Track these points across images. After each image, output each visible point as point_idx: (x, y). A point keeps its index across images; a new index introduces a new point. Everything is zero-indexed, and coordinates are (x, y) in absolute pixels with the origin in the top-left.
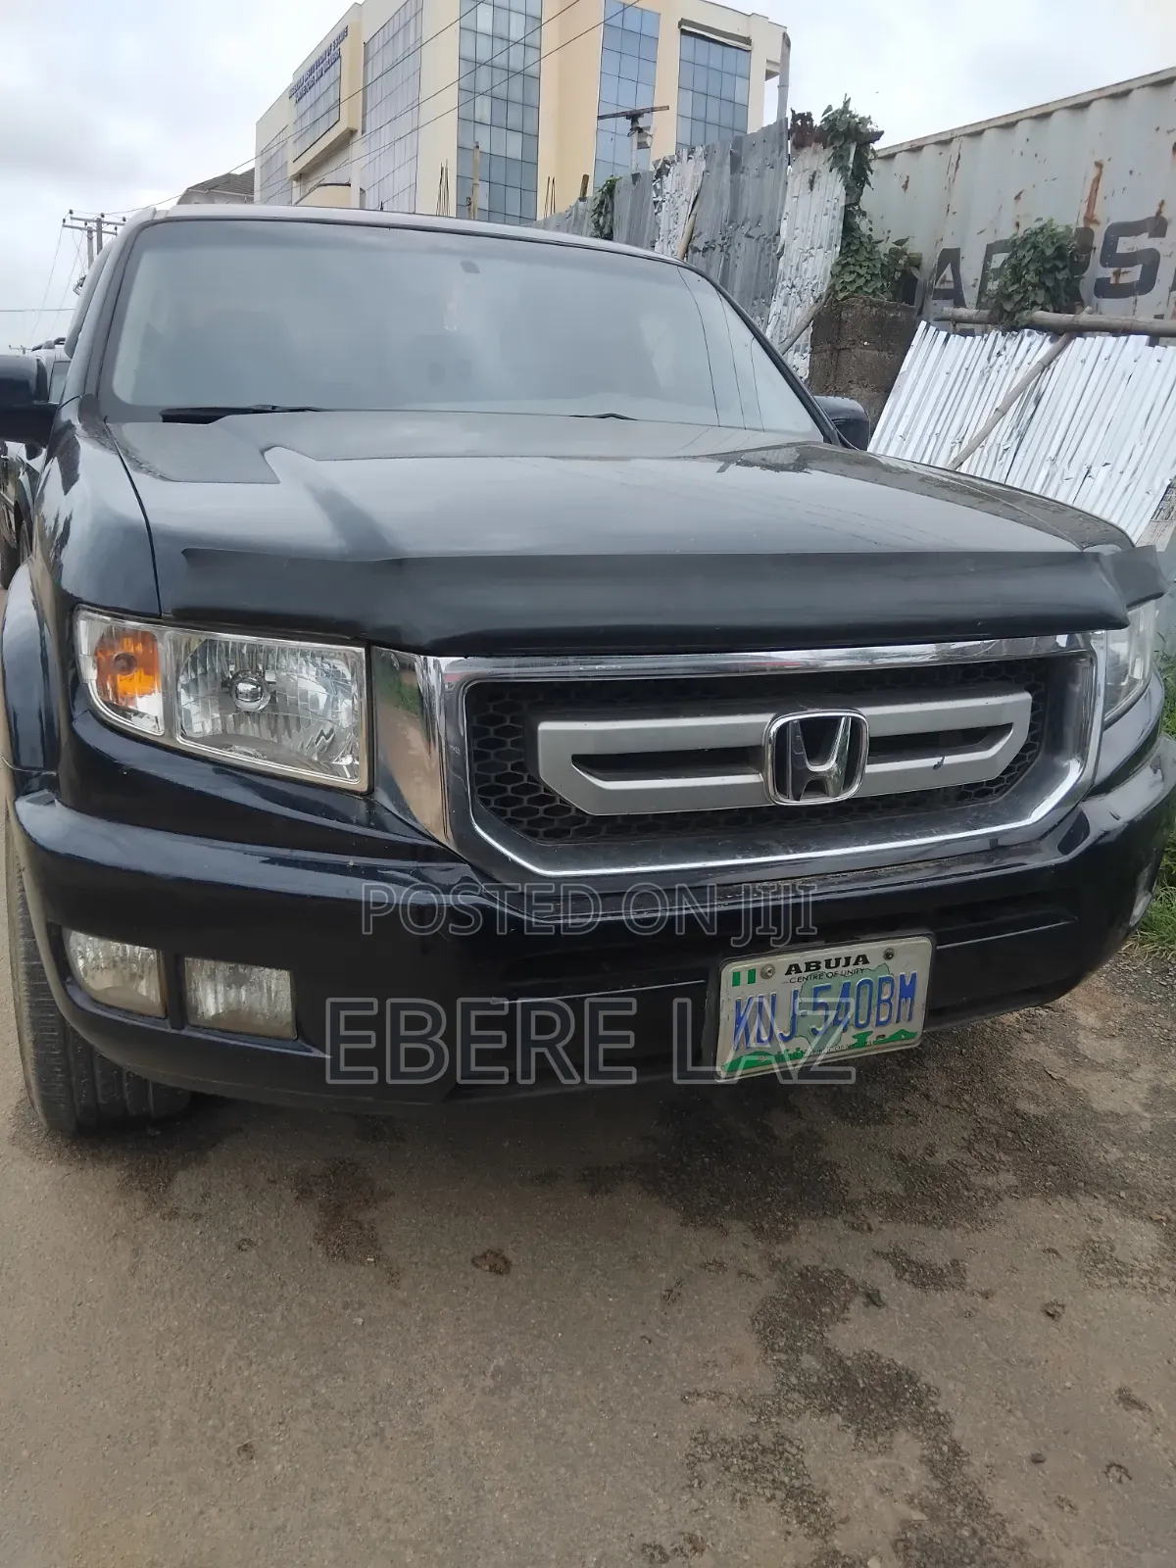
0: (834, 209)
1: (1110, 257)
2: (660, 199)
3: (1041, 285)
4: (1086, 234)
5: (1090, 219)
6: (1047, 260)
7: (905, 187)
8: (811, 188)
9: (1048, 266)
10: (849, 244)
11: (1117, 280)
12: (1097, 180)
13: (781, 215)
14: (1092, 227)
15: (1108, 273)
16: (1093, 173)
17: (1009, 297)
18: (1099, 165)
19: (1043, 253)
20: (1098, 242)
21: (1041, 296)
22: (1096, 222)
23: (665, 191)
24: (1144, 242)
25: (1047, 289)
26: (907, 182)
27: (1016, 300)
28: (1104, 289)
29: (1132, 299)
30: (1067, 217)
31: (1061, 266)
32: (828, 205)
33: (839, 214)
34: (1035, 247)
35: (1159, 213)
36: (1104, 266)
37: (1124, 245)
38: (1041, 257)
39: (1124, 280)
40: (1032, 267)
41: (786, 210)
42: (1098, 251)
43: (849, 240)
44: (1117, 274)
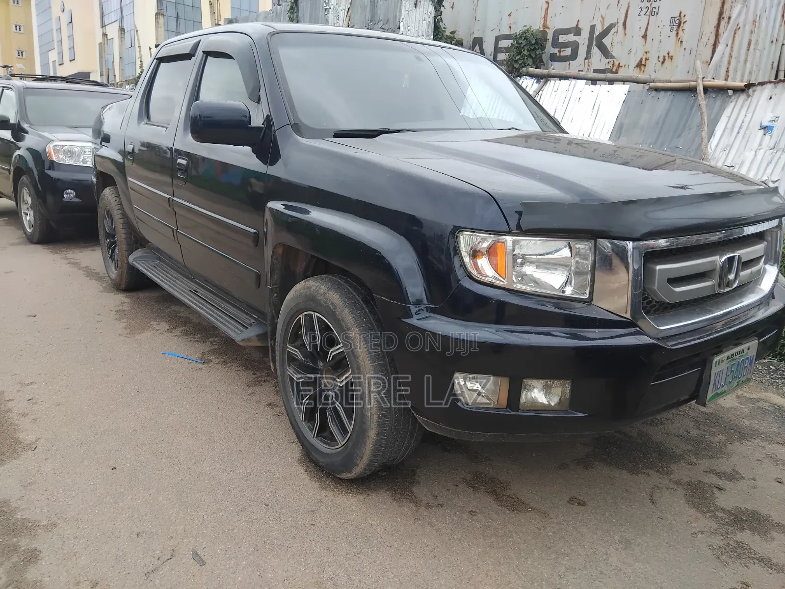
0: (429, 18)
1: (555, 44)
2: (328, 7)
3: (530, 56)
4: (544, 33)
5: (545, 26)
6: (532, 45)
7: (452, 7)
8: (416, 7)
9: (532, 48)
10: (437, 35)
11: (560, 54)
12: (547, 9)
13: (400, 19)
14: (547, 30)
15: (556, 51)
16: (545, 6)
17: (516, 61)
18: (548, 3)
19: (530, 42)
20: (550, 36)
21: (530, 61)
22: (548, 28)
23: (330, 3)
24: (571, 38)
25: (532, 58)
26: (453, 5)
27: (520, 63)
28: (554, 58)
29: (568, 63)
30: (537, 26)
31: (537, 48)
32: (426, 16)
33: (431, 20)
34: (526, 39)
35: (577, 25)
36: (554, 48)
37: (562, 39)
38: (530, 44)
39: (563, 54)
40: (526, 48)
41: (403, 17)
42: (550, 41)
43: (437, 33)
44: (560, 51)
